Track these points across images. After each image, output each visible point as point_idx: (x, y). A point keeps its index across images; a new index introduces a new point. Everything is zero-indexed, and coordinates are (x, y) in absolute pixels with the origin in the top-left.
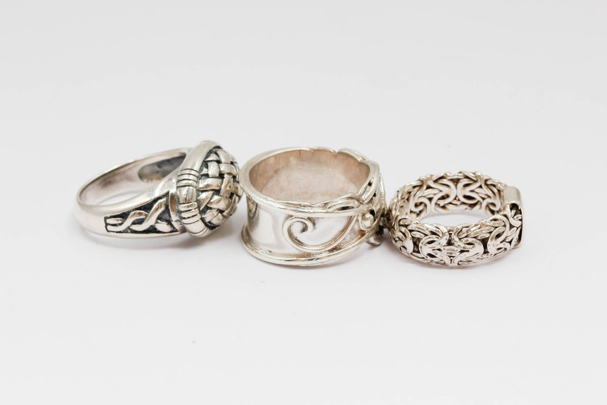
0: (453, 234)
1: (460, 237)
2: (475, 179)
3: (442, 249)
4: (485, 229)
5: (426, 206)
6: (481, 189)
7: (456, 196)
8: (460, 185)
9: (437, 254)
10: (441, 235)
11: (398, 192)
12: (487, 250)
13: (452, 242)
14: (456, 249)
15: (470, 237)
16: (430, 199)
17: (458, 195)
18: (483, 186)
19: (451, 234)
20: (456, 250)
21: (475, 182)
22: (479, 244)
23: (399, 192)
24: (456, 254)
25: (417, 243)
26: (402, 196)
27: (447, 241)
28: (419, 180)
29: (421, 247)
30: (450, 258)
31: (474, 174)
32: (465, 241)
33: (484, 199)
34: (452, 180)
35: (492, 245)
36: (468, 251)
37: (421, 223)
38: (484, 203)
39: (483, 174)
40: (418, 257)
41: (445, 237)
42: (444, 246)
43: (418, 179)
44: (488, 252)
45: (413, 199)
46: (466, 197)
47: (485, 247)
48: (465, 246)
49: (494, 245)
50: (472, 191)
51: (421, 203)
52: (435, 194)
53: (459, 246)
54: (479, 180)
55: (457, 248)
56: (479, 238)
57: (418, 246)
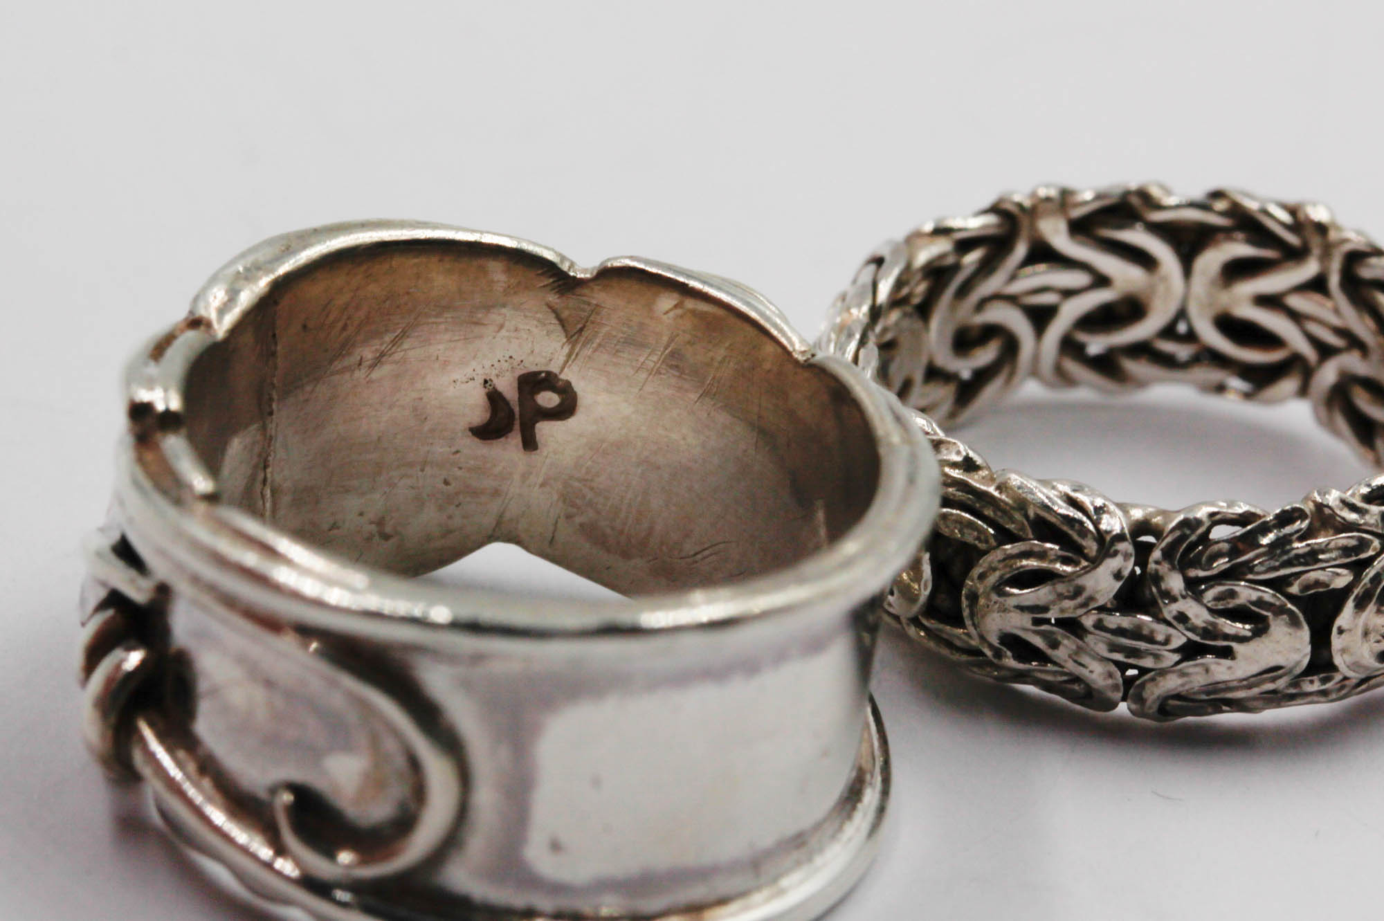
0: (1157, 554)
1: (1193, 573)
2: (1292, 239)
3: (1088, 622)
4: (1332, 545)
5: (1011, 346)
6: (1317, 297)
7: (1182, 314)
8: (1211, 260)
9: (1055, 645)
10: (1091, 547)
11: (879, 261)
12: (1325, 653)
13: (1147, 592)
14: (1161, 631)
15: (1250, 577)
16: (1041, 317)
17: (1194, 311)
18: (1334, 280)
19: (1149, 547)
20: (1160, 638)
21: (1295, 255)
22: (1294, 622)
23: (885, 266)
24: (1157, 657)
25: (956, 569)
26: (899, 284)
27: (1118, 585)
28: (995, 209)
29: (974, 597)
30: (1123, 673)
31: (1293, 211)
32: (1218, 599)
33: (1325, 351)
34: (1168, 231)
35: (1360, 631)
36: (1227, 653)
37: (988, 468)
38: (1328, 374)
39: (1342, 220)
40: (950, 645)
41: (1113, 564)
42: (1101, 609)
43: (987, 201)
44: (1332, 668)
45: (953, 307)
46: (1229, 325)
47: (1321, 640)
48: (1214, 625)
49: (1366, 634)
50: (1269, 301)
51: (991, 332)
52: (1068, 293)
53: (1182, 618)
54: (1316, 251)
55: (1171, 631)
56: (1294, 589)
57: (956, 587)
